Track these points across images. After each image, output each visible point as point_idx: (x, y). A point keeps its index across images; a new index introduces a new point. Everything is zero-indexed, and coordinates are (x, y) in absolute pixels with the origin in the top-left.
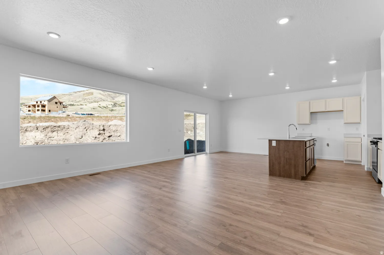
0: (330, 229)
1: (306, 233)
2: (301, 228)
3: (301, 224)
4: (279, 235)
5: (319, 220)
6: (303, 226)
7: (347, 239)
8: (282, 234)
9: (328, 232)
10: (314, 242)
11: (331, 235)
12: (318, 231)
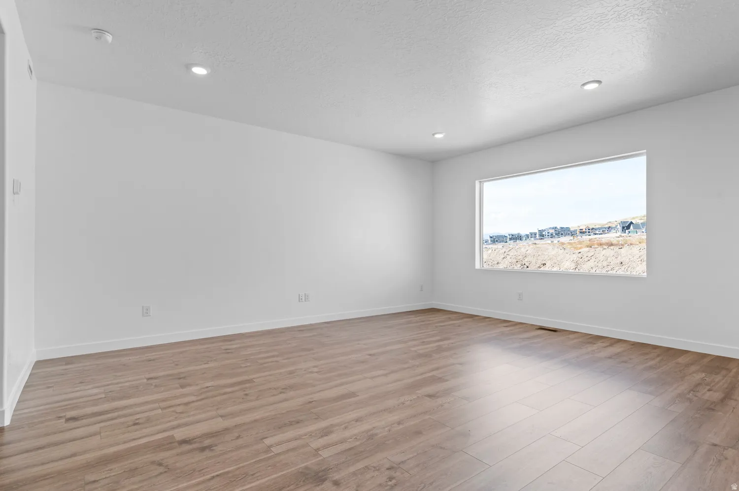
0: (161, 473)
1: (193, 439)
2: (207, 442)
3: (214, 448)
4: (222, 416)
5: (194, 482)
6: (209, 447)
7: (124, 472)
8: (220, 419)
9: (160, 465)
10: (173, 435)
11: (153, 463)
12: (178, 455)
